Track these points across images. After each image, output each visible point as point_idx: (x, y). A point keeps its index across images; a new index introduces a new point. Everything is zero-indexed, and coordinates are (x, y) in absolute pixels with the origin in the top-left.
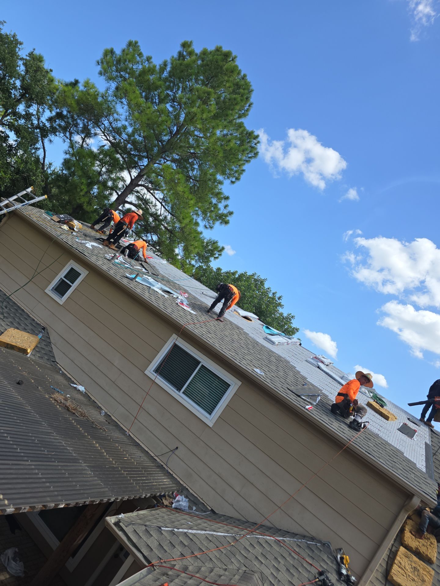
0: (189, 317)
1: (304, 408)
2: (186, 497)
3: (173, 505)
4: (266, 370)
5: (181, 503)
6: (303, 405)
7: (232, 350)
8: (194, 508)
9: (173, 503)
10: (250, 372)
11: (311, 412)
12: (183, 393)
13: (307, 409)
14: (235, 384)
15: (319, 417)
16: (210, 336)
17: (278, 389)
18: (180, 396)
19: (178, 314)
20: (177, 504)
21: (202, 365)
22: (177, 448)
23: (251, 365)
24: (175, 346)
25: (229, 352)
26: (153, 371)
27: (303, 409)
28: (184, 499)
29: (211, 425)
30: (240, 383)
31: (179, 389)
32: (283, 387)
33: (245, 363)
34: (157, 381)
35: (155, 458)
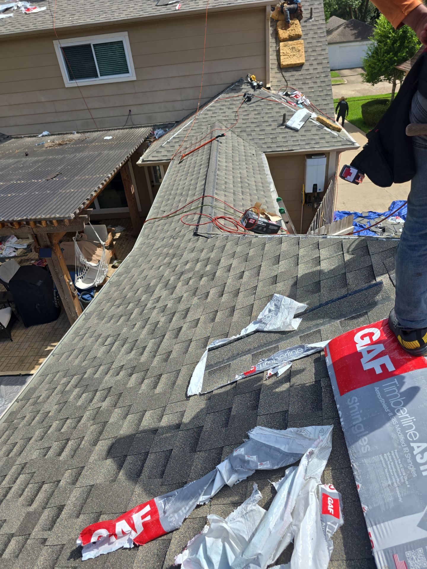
0: (47, 16)
1: (176, 10)
2: (159, 128)
3: (157, 138)
4: (133, 6)
5: (159, 133)
6: (173, 9)
7: (101, 13)
8: (167, 129)
9: (155, 137)
10: (126, 18)
11: (182, 9)
12: (101, 75)
13: (178, 10)
14: (123, 37)
15: (188, 8)
16: (77, 18)
17: (152, 13)
18: (101, 80)
19: (40, 22)
20: (158, 135)
21: (94, 45)
22: (130, 111)
23: (122, 12)
24: (65, 50)
25: (100, 17)
26: (70, 80)
27: (176, 12)
28: (159, 130)
29: (135, 78)
30: (126, 33)
31: (97, 76)
32: (153, 8)
33: (117, 15)
34: (80, 85)
35: (125, 127)
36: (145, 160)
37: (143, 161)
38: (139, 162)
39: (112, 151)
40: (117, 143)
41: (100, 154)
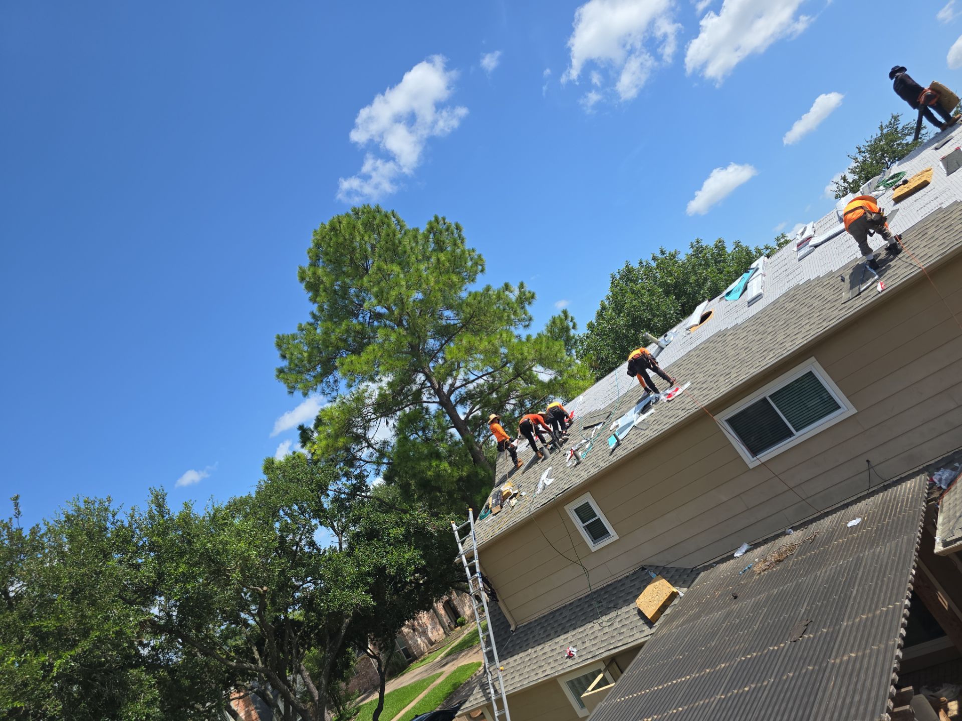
0: (696, 392)
1: (879, 293)
2: (938, 470)
3: (944, 487)
4: (807, 321)
5: (944, 478)
6: (874, 293)
7: (764, 353)
8: (957, 465)
9: (940, 488)
11: (888, 286)
12: (797, 431)
13: (882, 291)
14: (812, 366)
15: (898, 280)
16: (735, 375)
17: (841, 316)
18: (800, 436)
19: (690, 404)
20: (943, 482)
21: (770, 396)
22: (868, 461)
23: (795, 337)
24: (730, 421)
25: (767, 359)
26: (753, 457)
27: (880, 295)
28: (940, 473)
29: (854, 411)
30: (813, 359)
31: (791, 434)
32: (839, 308)
33: (790, 344)
35: (871, 490)
36: (948, 540)
37: (945, 544)
38: (939, 548)
39: (877, 547)
40: (878, 527)
41: (859, 560)
